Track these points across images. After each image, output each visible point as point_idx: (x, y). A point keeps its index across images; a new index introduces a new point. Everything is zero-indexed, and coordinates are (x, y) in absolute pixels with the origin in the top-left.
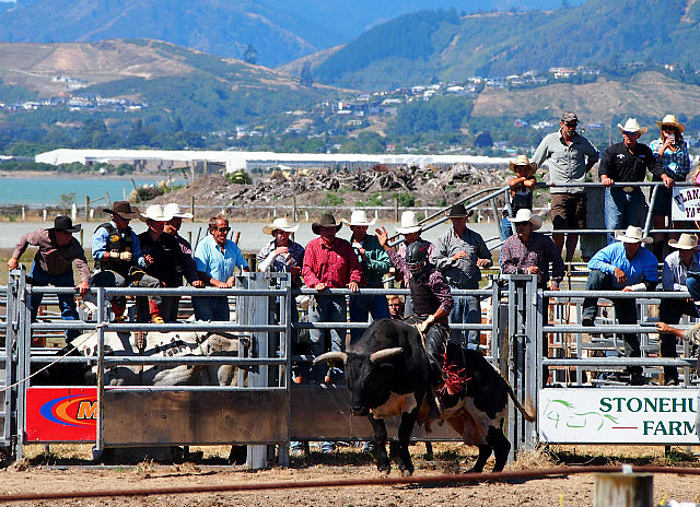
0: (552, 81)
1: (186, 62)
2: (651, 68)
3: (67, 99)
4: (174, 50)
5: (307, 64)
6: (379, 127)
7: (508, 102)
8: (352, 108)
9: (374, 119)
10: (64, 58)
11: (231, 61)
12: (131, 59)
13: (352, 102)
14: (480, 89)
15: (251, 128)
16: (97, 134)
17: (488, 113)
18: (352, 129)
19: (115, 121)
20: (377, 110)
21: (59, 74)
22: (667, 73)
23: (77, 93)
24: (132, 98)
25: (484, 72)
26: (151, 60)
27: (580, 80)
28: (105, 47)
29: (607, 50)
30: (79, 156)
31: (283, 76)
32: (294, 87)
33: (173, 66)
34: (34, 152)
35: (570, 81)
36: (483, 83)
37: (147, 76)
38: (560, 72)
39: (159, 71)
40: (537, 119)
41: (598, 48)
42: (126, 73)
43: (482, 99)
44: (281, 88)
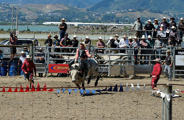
0: (129, 11)
1: (68, 7)
2: (145, 9)
3: (48, 13)
4: (66, 5)
5: (88, 8)
6: (100, 19)
7: (122, 15)
8: (95, 15)
9: (99, 17)
10: (48, 7)
11: (75, 7)
12: (59, 7)
13: (95, 14)
14: (117, 13)
15: (79, 19)
16: (53, 19)
17: (118, 17)
18: (95, 19)
19: (56, 17)
20: (99, 16)
21: (47, 9)
22: (148, 10)
23: (50, 12)
24: (59, 13)
25: (117, 10)
26: (62, 7)
27: (134, 11)
28: (54, 5)
29: (138, 6)
30: (50, 23)
31: (84, 10)
32: (86, 12)
33: (66, 8)
34: (43, 22)
35: (132, 11)
36: (117, 12)
37: (61, 10)
38: (130, 10)
39: (63, 9)
40: (126, 18)
41: (136, 6)
42: (58, 9)
43: (117, 14)
44: (83, 12)
